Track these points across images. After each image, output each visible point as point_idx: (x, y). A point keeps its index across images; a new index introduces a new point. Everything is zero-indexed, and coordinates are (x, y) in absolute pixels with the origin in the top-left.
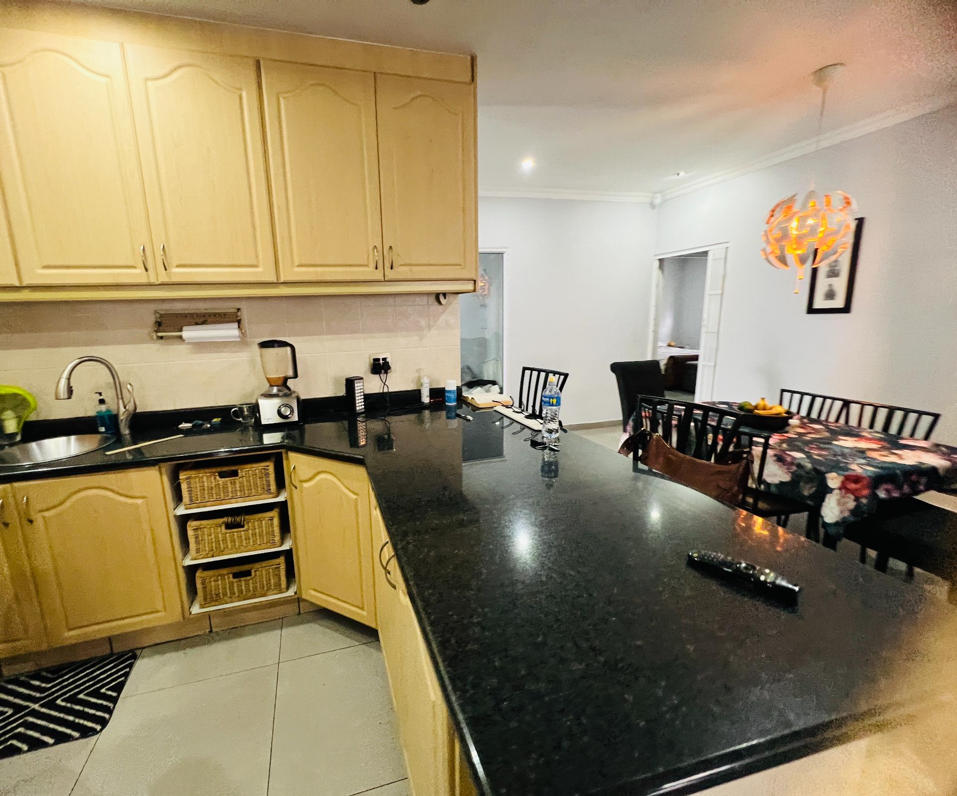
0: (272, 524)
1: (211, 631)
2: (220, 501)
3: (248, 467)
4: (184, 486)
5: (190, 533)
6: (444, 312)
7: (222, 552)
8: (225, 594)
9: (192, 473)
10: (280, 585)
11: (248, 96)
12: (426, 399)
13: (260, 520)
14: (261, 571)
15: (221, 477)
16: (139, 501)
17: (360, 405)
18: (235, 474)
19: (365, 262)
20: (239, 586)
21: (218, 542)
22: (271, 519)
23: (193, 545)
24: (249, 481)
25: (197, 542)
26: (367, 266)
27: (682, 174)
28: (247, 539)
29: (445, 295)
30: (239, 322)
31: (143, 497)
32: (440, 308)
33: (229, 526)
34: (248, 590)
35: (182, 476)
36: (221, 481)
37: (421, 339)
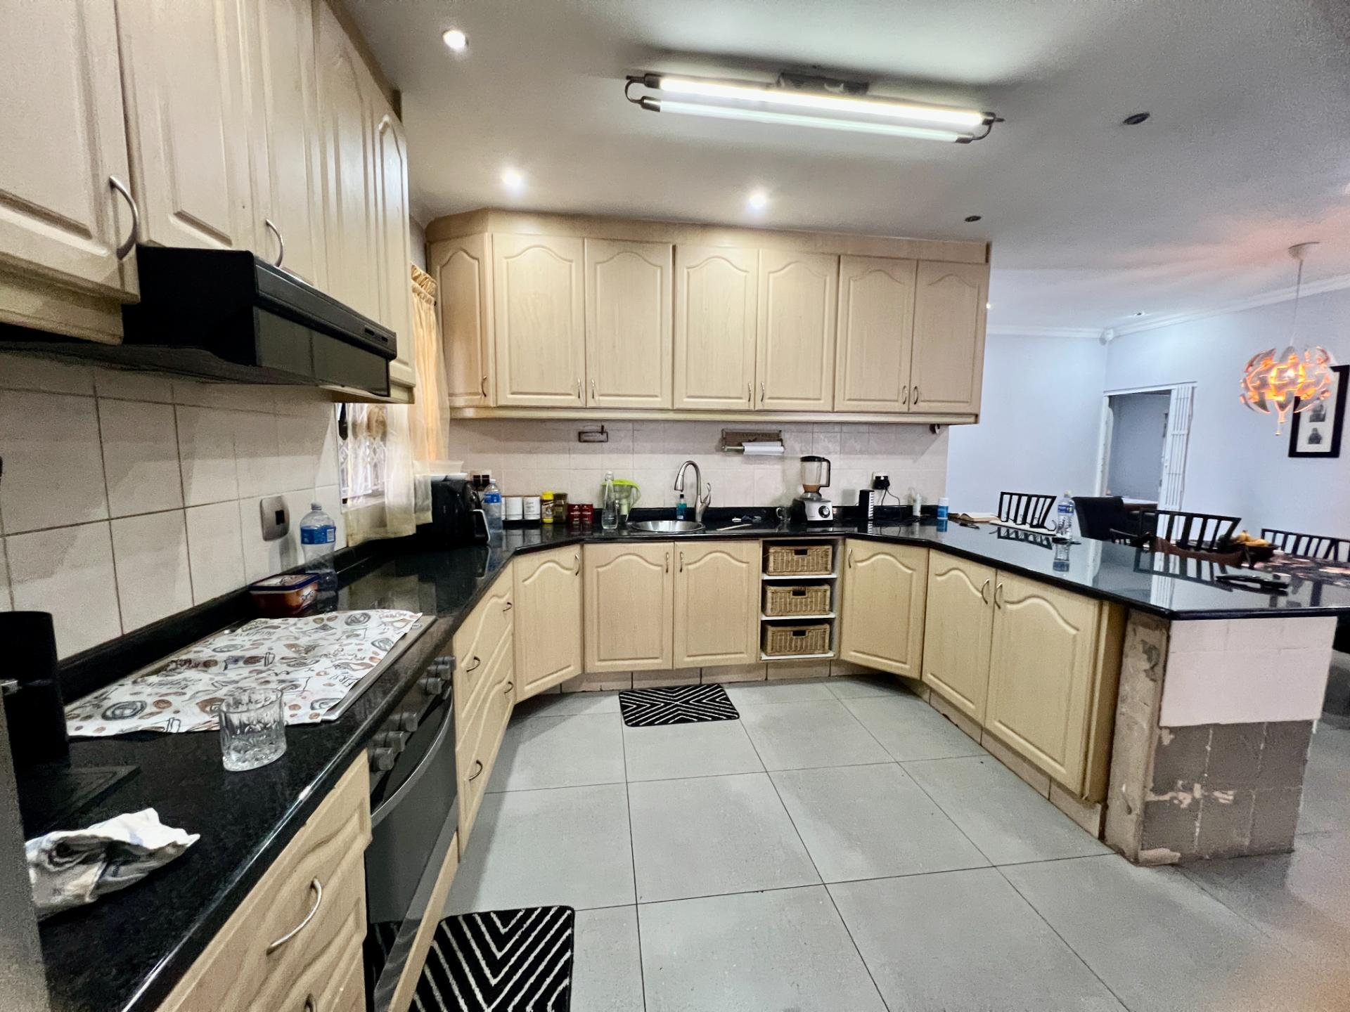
0: (825, 596)
1: (766, 679)
2: (794, 572)
3: (815, 548)
4: (771, 559)
5: (769, 595)
6: (936, 439)
7: (788, 612)
8: (785, 647)
9: (778, 549)
10: (824, 646)
11: (830, 280)
12: (917, 513)
13: (816, 591)
14: (812, 632)
15: (796, 554)
16: (744, 565)
17: (870, 514)
18: (804, 552)
19: (895, 398)
20: (796, 642)
21: (785, 604)
22: (825, 591)
23: (769, 606)
24: (813, 559)
25: (772, 603)
26: (897, 401)
27: (1143, 314)
28: (806, 605)
29: (939, 425)
30: (781, 440)
31: (747, 563)
32: (934, 436)
33: (796, 593)
34: (801, 648)
35: (772, 550)
36: (796, 557)
37: (915, 462)
